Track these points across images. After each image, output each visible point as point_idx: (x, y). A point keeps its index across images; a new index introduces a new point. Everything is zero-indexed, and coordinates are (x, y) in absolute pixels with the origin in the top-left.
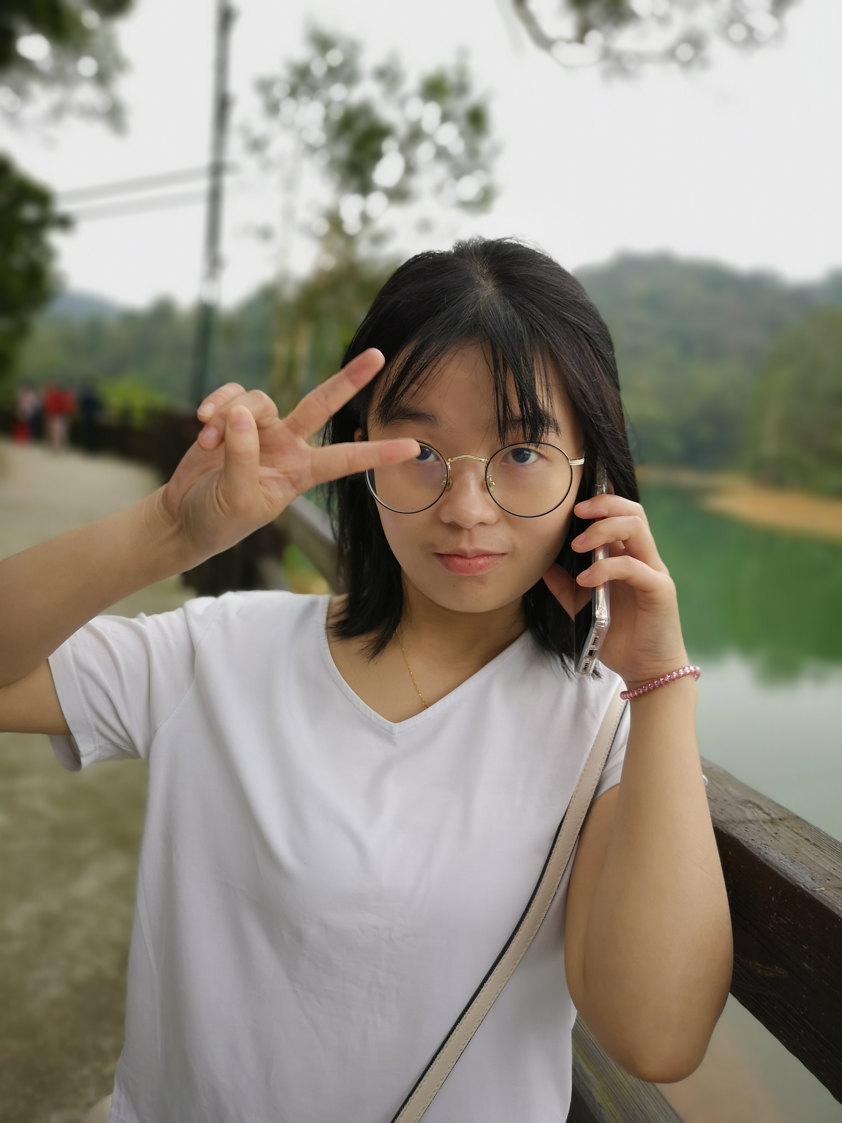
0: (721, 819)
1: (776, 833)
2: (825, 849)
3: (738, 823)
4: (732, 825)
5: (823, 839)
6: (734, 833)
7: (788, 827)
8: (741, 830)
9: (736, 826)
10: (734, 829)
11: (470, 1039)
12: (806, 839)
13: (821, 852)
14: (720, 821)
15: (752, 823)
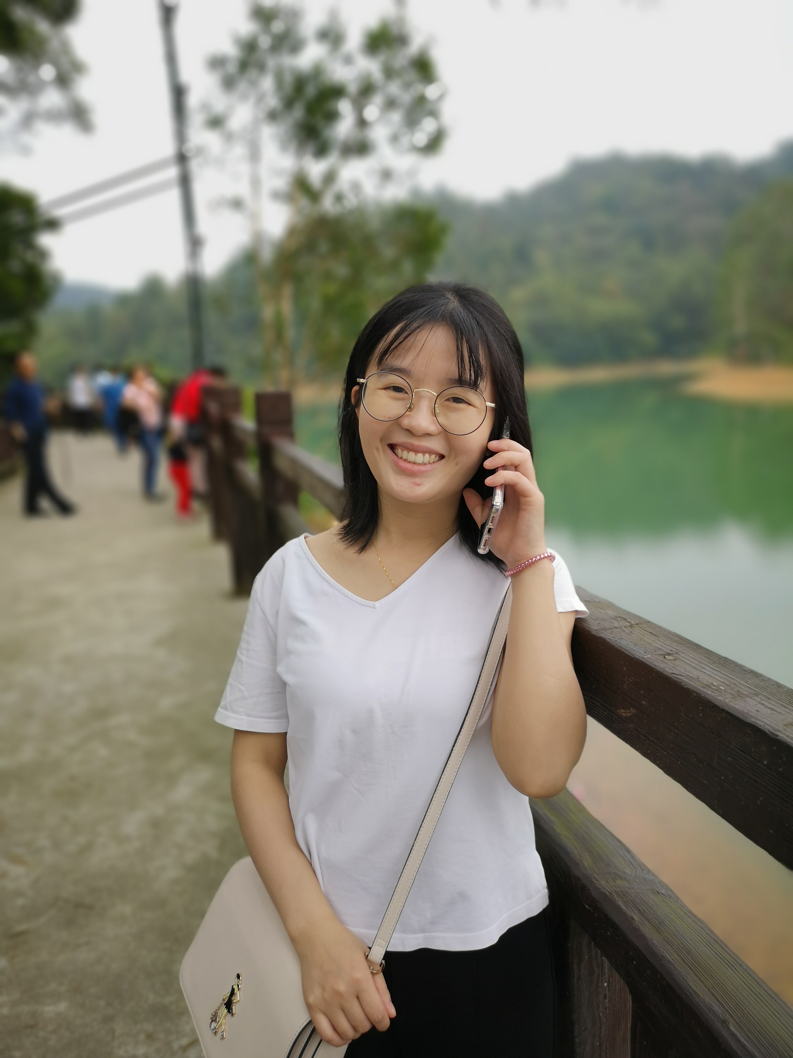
0: (596, 629)
1: (631, 632)
3: (607, 630)
4: (602, 631)
5: (662, 631)
6: (602, 635)
7: (640, 628)
8: (608, 633)
9: (605, 631)
10: (604, 633)
11: (453, 783)
12: (650, 633)
13: (658, 639)
14: (596, 630)
15: (617, 628)
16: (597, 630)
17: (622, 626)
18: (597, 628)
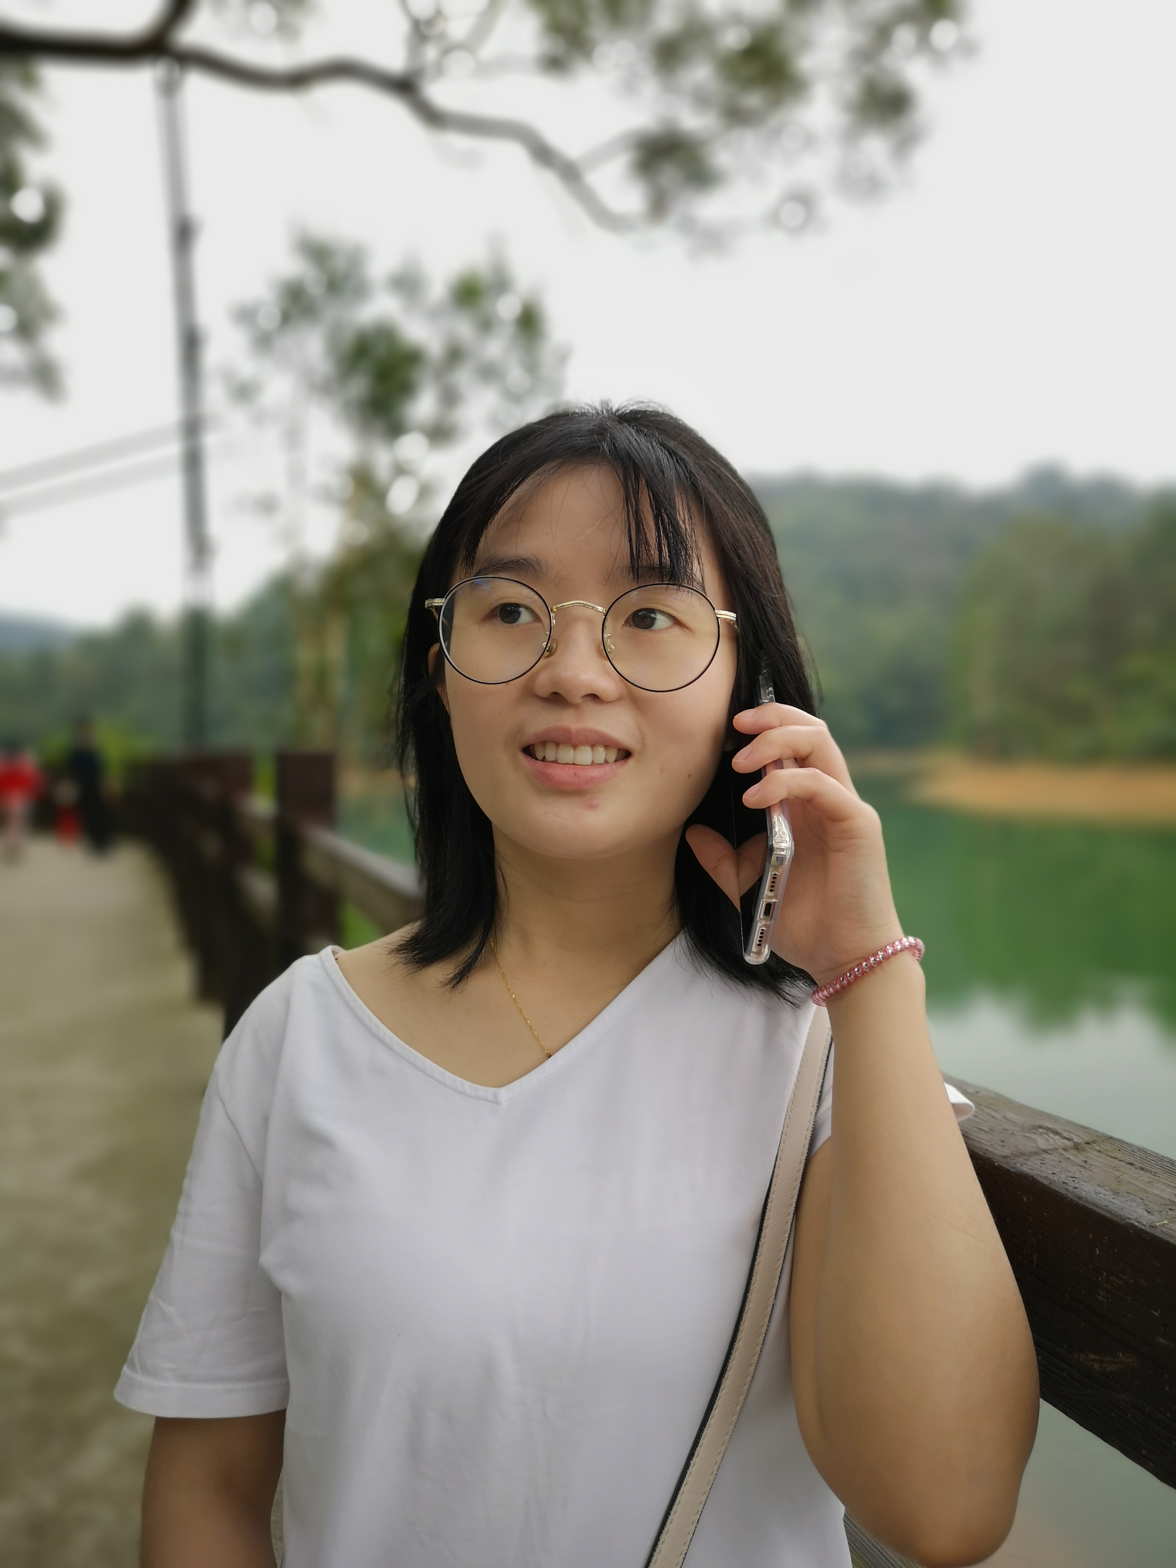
0: (1004, 1155)
1: (1086, 1162)
2: (1158, 1172)
3: (1029, 1156)
4: (1020, 1160)
6: (1025, 1169)
7: (1100, 1150)
8: (1035, 1164)
9: (1028, 1160)
12: (1130, 1163)
13: (1152, 1176)
14: (1003, 1157)
15: (1048, 1153)
16: (1007, 1157)
17: (1056, 1147)
18: (1006, 1152)
